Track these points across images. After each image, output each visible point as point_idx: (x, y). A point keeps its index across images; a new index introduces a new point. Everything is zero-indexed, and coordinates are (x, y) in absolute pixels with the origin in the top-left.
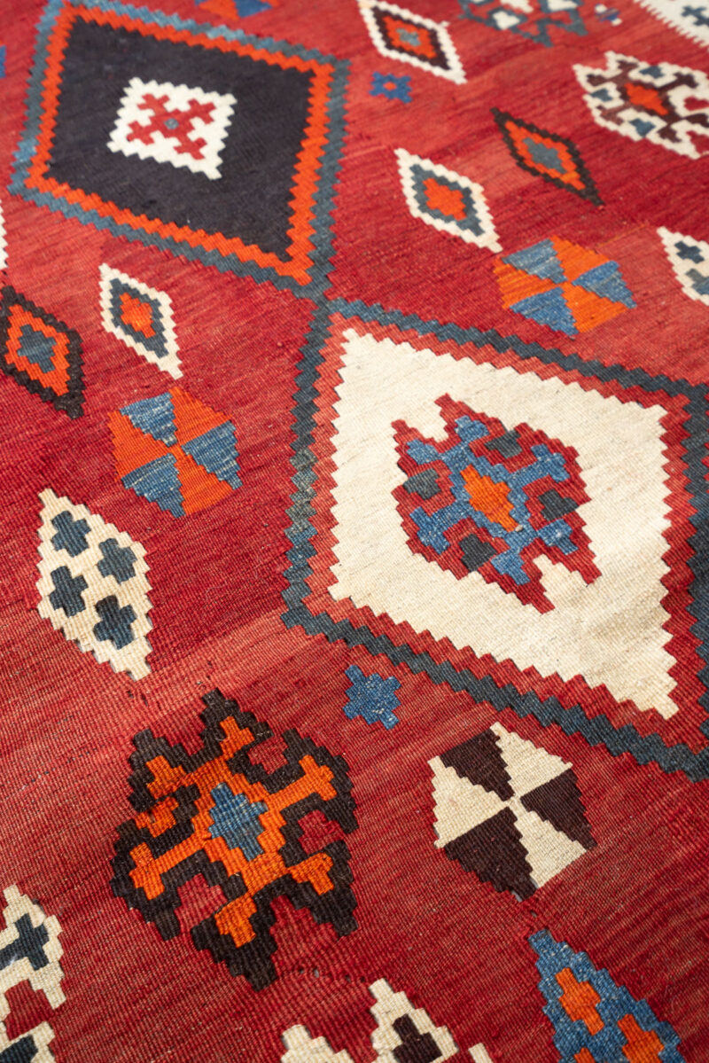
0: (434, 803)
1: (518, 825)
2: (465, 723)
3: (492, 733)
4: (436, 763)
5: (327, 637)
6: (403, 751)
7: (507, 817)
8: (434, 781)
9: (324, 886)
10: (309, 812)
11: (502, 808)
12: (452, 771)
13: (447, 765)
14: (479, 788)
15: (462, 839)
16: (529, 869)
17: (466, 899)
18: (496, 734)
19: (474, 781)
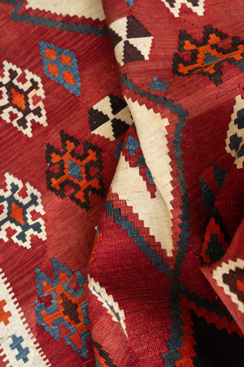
0: (151, 48)
1: (126, 34)
2: (132, 67)
3: (124, 62)
4: (147, 58)
5: (173, 102)
6: (155, 68)
7: (129, 36)
8: (149, 53)
9: (187, 42)
10: (188, 61)
11: (129, 39)
12: (142, 53)
13: (143, 56)
14: (135, 46)
15: (145, 36)
16: (127, 23)
17: (148, 23)
18: (123, 62)
19: (136, 48)
